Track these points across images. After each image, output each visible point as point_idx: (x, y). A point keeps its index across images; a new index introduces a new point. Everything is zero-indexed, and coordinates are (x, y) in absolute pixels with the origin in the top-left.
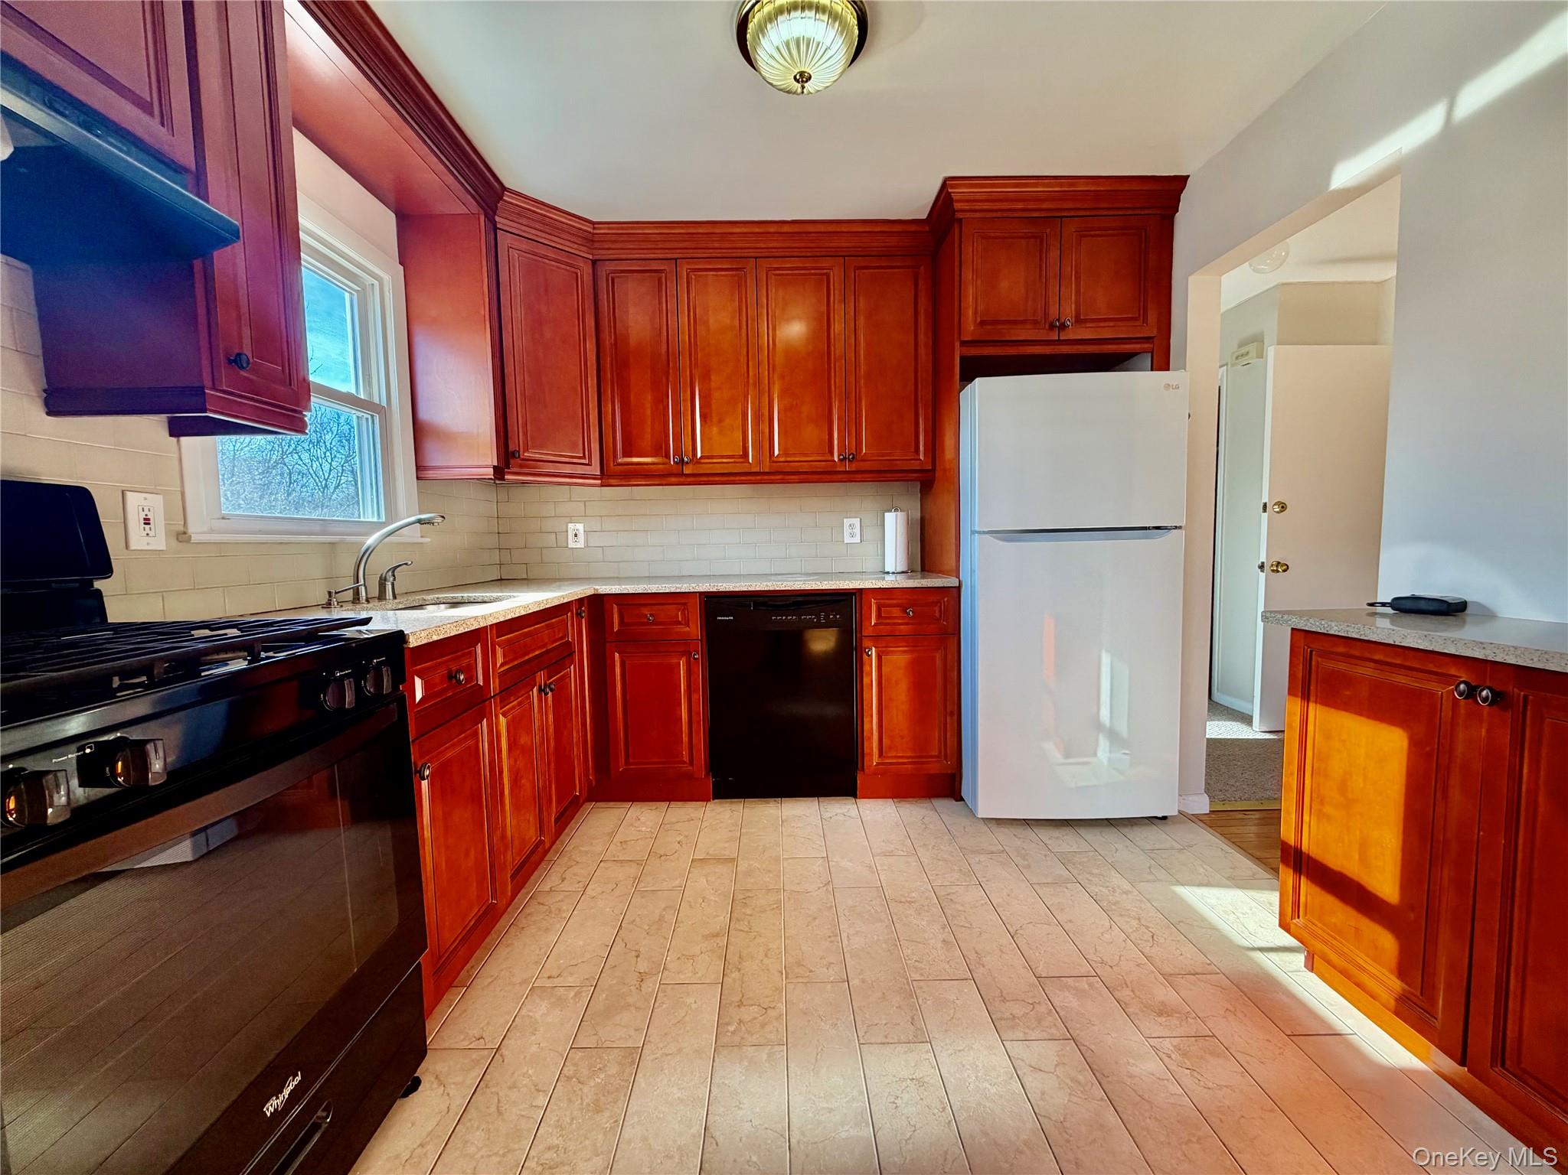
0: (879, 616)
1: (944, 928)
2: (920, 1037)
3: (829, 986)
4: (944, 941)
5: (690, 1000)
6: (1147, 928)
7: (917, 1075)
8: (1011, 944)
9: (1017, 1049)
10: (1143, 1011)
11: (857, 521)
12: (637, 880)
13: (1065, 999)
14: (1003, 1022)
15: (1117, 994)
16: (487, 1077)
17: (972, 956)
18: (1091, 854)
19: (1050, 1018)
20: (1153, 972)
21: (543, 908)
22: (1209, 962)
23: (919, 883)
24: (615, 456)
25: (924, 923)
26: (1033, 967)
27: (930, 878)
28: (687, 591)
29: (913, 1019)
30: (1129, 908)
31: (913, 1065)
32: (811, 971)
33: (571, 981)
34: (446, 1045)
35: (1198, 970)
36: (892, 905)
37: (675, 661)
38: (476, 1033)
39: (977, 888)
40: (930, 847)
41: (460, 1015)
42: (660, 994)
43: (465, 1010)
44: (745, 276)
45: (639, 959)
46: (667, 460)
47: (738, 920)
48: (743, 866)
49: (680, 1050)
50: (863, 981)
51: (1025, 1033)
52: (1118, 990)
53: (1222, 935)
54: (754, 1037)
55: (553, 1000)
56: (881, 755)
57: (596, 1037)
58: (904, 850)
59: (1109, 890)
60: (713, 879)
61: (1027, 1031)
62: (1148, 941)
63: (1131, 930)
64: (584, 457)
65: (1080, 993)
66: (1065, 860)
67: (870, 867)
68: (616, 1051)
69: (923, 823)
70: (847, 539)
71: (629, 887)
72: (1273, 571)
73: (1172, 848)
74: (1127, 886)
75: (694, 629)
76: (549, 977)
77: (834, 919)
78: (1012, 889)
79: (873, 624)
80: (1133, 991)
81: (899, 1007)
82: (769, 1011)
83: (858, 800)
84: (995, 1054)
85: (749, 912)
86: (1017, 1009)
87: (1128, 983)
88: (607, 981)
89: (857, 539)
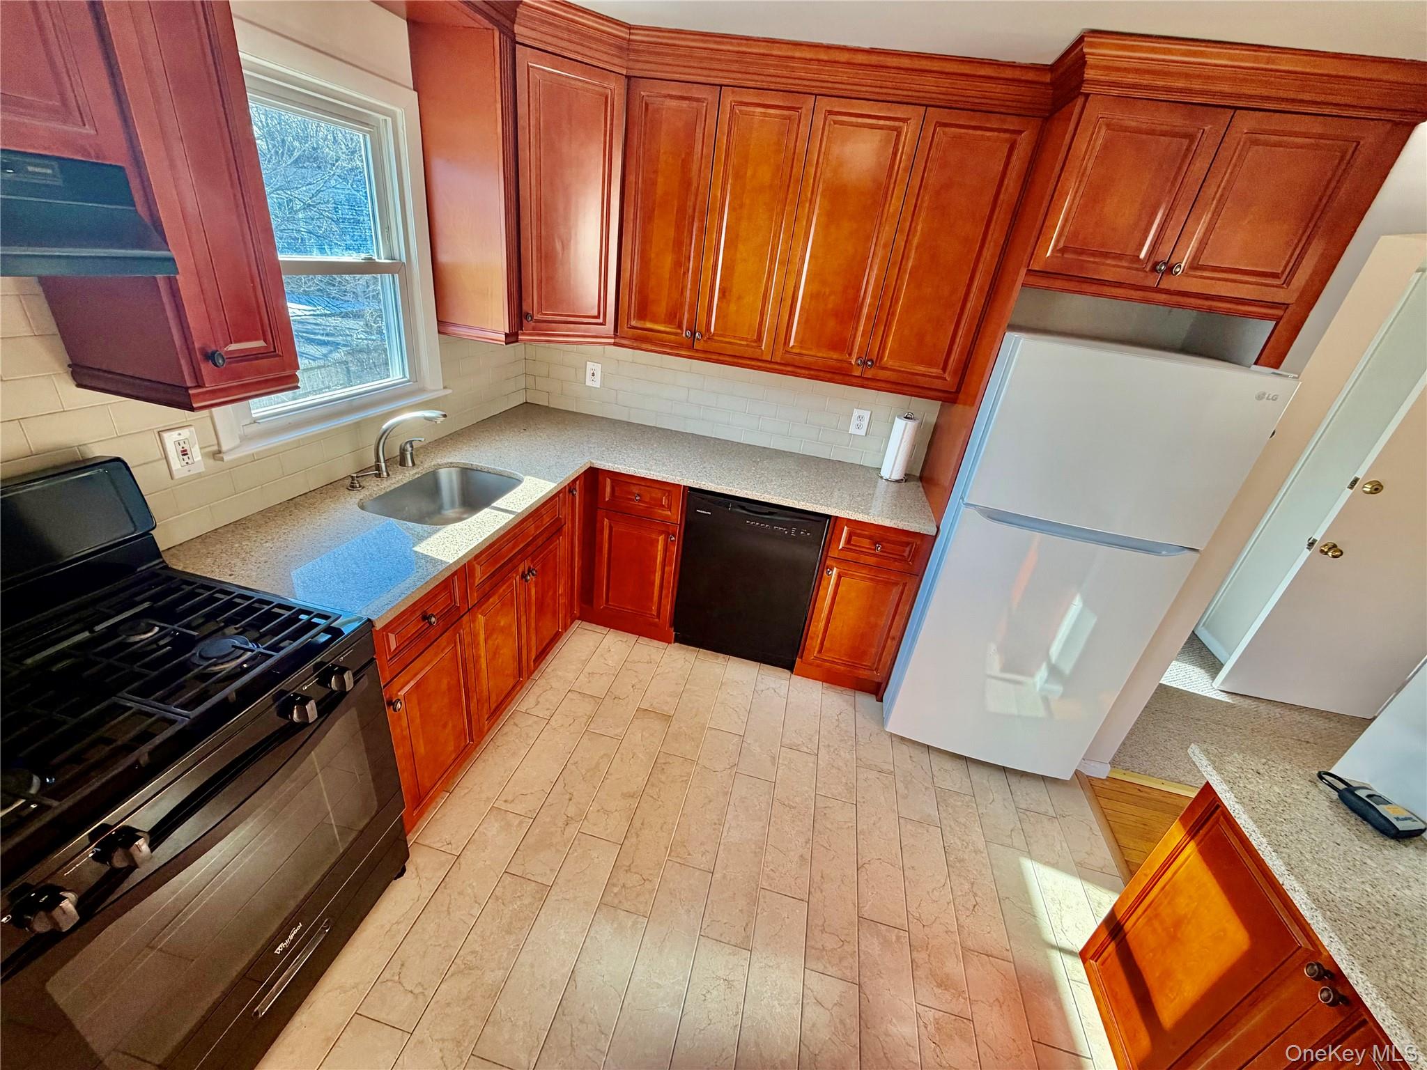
0: (848, 541)
1: (806, 842)
2: (745, 945)
3: (698, 873)
4: (802, 856)
5: (595, 854)
6: (975, 895)
7: (730, 978)
8: (853, 876)
9: (813, 980)
10: (927, 978)
11: (866, 414)
12: (591, 718)
13: (872, 946)
14: (813, 951)
15: (915, 954)
16: (447, 879)
17: (817, 878)
18: (967, 798)
19: (851, 960)
20: (956, 943)
21: (517, 730)
22: (1009, 948)
23: (806, 788)
24: (629, 319)
25: (793, 832)
26: (861, 905)
27: (818, 784)
28: (672, 482)
29: (747, 925)
30: (970, 869)
31: (730, 967)
32: (689, 854)
33: (519, 808)
34: (427, 842)
35: (995, 953)
36: (776, 803)
37: (654, 536)
38: (447, 837)
39: (852, 808)
40: (832, 750)
41: (441, 818)
42: (576, 842)
43: (444, 816)
44: (800, 117)
45: (571, 802)
46: (679, 331)
47: (653, 785)
48: (675, 726)
49: (575, 898)
50: (724, 877)
51: (825, 967)
52: (918, 951)
53: (1036, 924)
54: (629, 903)
55: (503, 823)
56: (820, 651)
57: (522, 867)
58: (809, 746)
59: (963, 844)
60: (647, 735)
61: (828, 965)
62: (968, 910)
63: (960, 893)
64: (598, 317)
65: (886, 943)
66: (942, 798)
67: (774, 758)
68: (534, 884)
69: (838, 720)
70: (852, 430)
71: (583, 725)
72: (1322, 551)
73: (1045, 814)
74: (981, 844)
75: (674, 515)
76: (506, 801)
77: (724, 807)
78: (880, 818)
79: (840, 547)
80: (929, 956)
81: (741, 911)
82: (647, 882)
83: (793, 676)
84: (794, 978)
85: (663, 778)
86: (830, 943)
87: (930, 946)
88: (544, 818)
89: (862, 432)
